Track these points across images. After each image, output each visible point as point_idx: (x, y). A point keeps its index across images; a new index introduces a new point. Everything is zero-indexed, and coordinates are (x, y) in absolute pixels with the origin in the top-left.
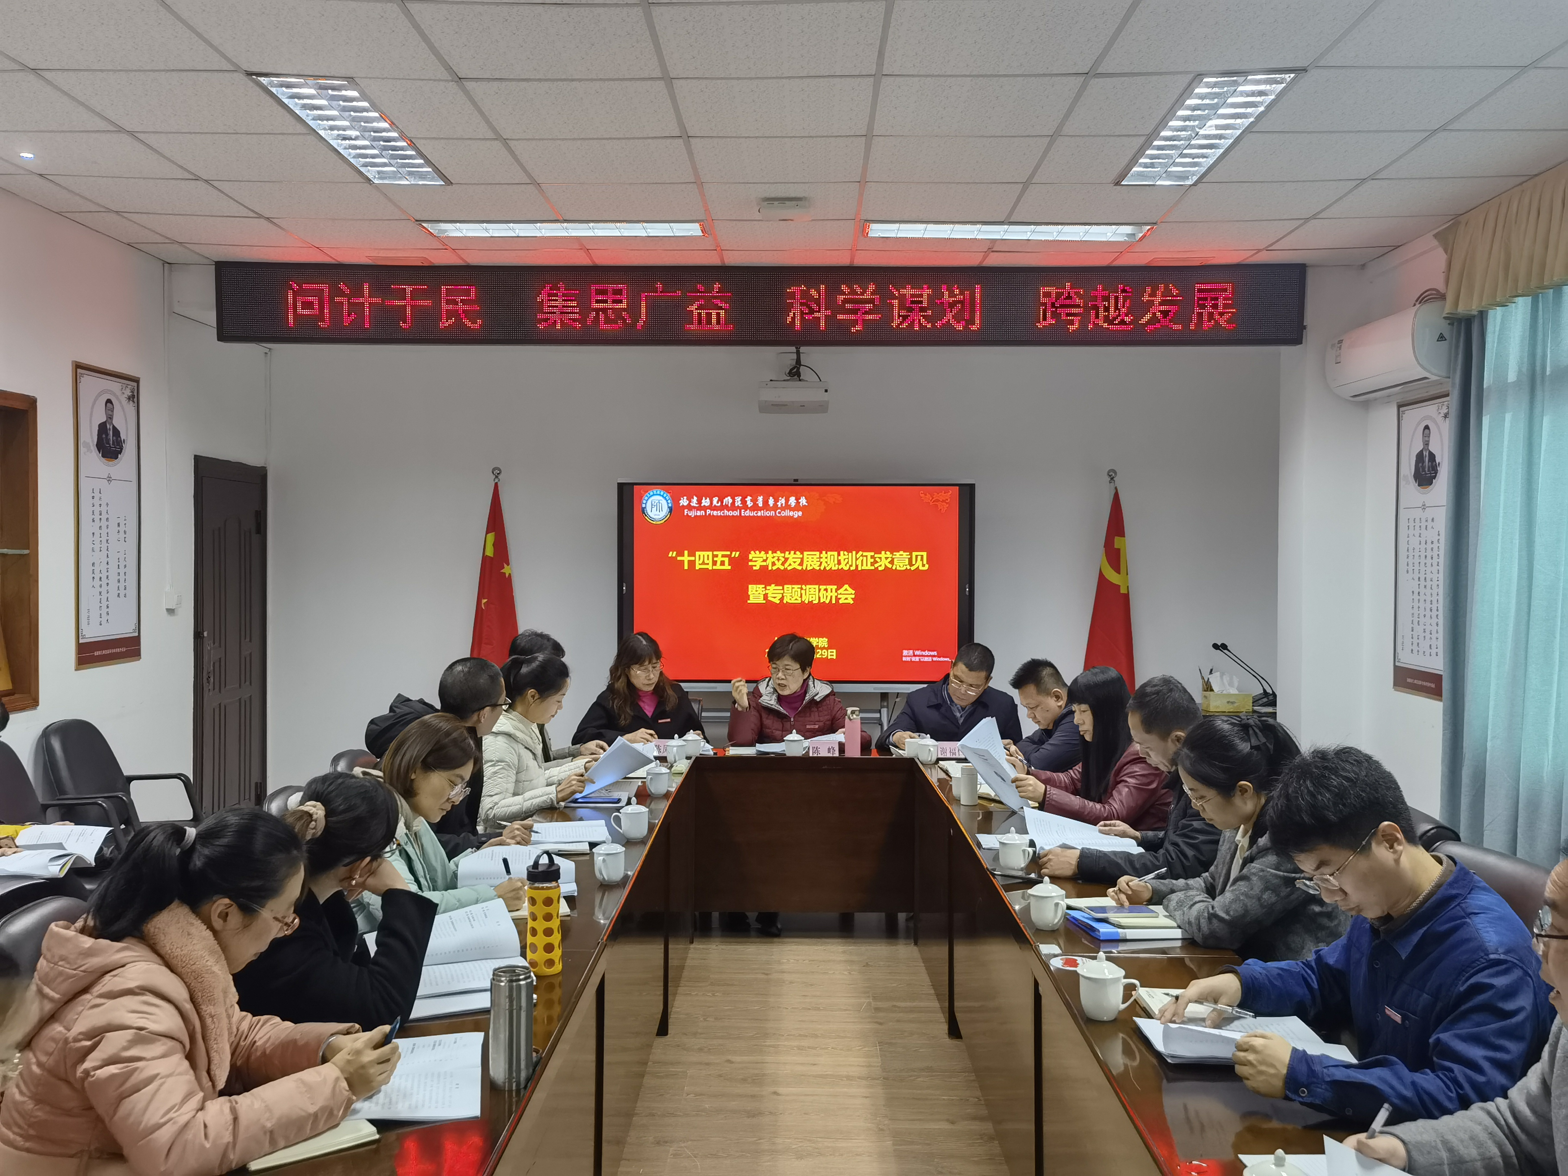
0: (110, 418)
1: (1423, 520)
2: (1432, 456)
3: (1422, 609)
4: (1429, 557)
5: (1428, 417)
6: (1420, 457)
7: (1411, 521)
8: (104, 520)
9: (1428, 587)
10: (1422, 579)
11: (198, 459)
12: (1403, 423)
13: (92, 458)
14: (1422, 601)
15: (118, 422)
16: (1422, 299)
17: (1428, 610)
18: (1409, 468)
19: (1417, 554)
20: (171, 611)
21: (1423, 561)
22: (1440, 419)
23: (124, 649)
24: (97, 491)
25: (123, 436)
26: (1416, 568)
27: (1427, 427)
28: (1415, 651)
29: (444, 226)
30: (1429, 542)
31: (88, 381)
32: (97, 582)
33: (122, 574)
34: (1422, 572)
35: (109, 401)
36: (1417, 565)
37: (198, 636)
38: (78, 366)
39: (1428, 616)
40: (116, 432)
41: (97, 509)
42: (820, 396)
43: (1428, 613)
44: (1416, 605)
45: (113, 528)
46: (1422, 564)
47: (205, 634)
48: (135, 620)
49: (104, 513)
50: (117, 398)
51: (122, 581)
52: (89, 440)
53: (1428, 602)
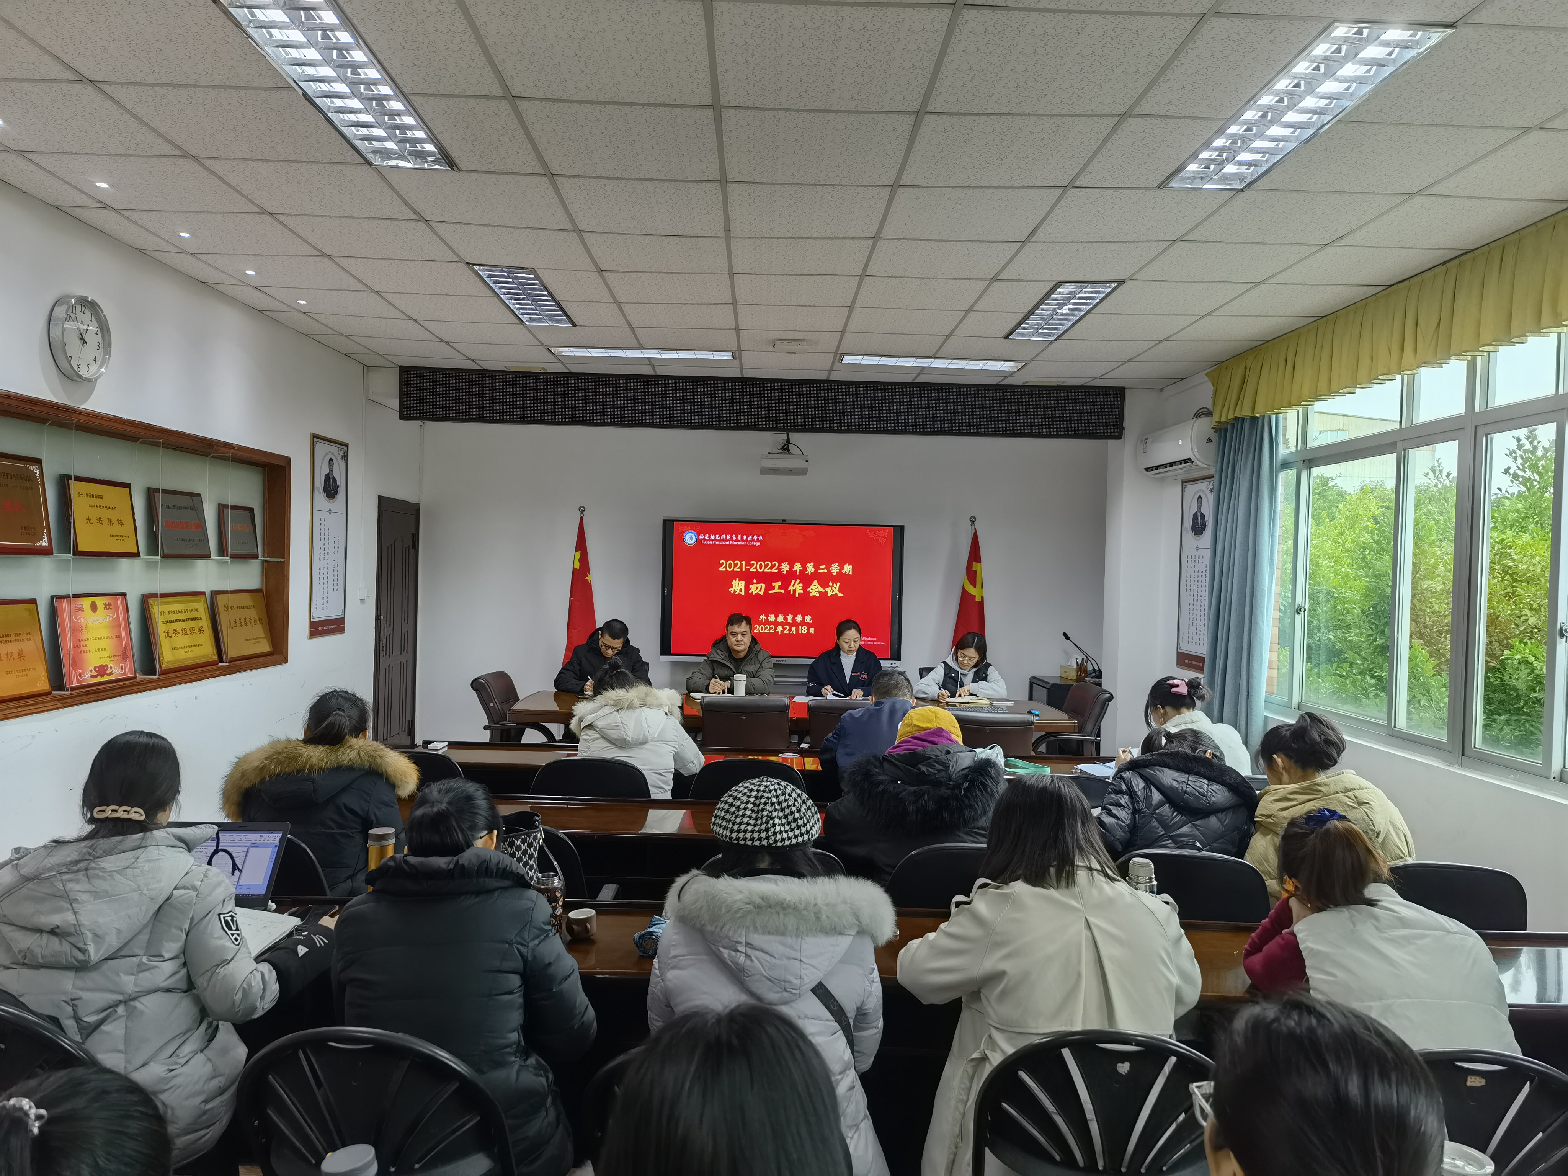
0: (331, 470)
1: (1197, 557)
2: (1203, 516)
3: (1195, 615)
4: (1200, 581)
5: (1200, 491)
6: (1195, 515)
7: (1190, 557)
8: (326, 539)
9: (1199, 601)
10: (1195, 596)
11: (380, 497)
12: (1185, 493)
13: (321, 497)
14: (1195, 610)
15: (336, 474)
16: (1198, 415)
17: (1199, 615)
18: (1188, 523)
19: (1192, 579)
20: (362, 601)
21: (1196, 583)
22: (1208, 492)
23: (335, 626)
24: (323, 520)
25: (338, 483)
26: (1192, 588)
27: (1200, 497)
28: (1190, 643)
29: (561, 350)
30: (1200, 572)
31: (321, 447)
32: (322, 581)
33: (336, 576)
34: (1196, 591)
35: (331, 460)
36: (1192, 586)
37: (378, 618)
38: (314, 436)
39: (1199, 619)
40: (335, 480)
41: (323, 532)
42: (803, 465)
43: (1199, 618)
44: (1191, 612)
45: (332, 545)
46: (1196, 586)
47: (382, 617)
48: (342, 607)
49: (327, 534)
50: (336, 459)
51: (336, 580)
52: (319, 486)
53: (1199, 610)
